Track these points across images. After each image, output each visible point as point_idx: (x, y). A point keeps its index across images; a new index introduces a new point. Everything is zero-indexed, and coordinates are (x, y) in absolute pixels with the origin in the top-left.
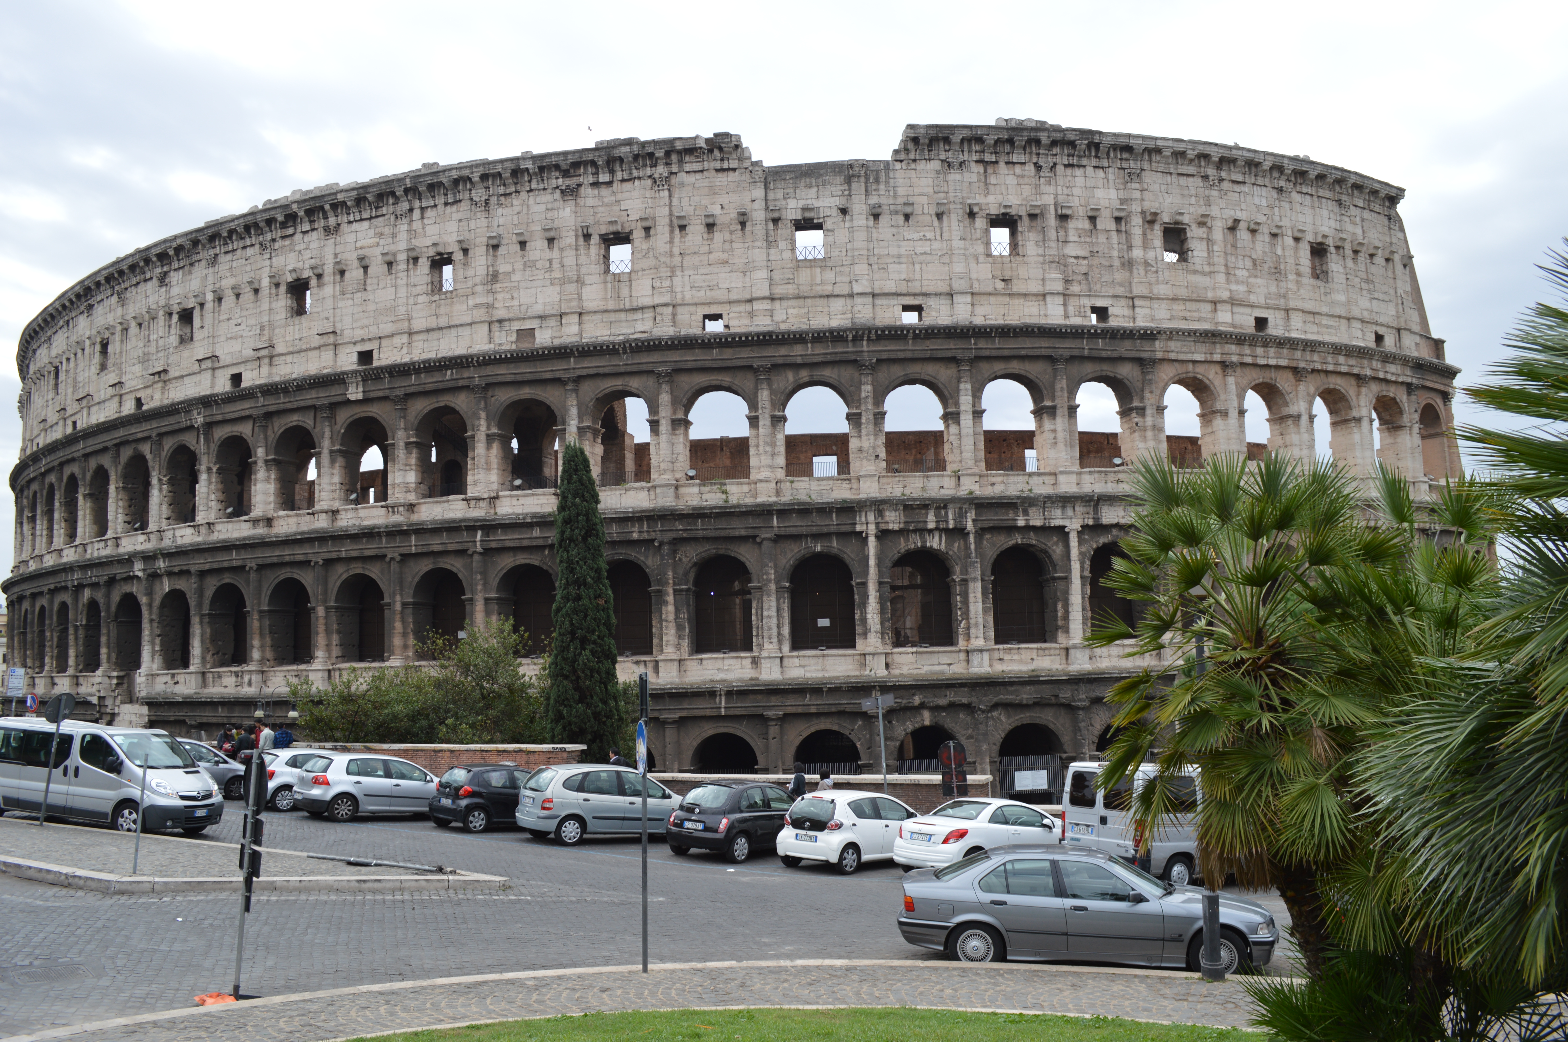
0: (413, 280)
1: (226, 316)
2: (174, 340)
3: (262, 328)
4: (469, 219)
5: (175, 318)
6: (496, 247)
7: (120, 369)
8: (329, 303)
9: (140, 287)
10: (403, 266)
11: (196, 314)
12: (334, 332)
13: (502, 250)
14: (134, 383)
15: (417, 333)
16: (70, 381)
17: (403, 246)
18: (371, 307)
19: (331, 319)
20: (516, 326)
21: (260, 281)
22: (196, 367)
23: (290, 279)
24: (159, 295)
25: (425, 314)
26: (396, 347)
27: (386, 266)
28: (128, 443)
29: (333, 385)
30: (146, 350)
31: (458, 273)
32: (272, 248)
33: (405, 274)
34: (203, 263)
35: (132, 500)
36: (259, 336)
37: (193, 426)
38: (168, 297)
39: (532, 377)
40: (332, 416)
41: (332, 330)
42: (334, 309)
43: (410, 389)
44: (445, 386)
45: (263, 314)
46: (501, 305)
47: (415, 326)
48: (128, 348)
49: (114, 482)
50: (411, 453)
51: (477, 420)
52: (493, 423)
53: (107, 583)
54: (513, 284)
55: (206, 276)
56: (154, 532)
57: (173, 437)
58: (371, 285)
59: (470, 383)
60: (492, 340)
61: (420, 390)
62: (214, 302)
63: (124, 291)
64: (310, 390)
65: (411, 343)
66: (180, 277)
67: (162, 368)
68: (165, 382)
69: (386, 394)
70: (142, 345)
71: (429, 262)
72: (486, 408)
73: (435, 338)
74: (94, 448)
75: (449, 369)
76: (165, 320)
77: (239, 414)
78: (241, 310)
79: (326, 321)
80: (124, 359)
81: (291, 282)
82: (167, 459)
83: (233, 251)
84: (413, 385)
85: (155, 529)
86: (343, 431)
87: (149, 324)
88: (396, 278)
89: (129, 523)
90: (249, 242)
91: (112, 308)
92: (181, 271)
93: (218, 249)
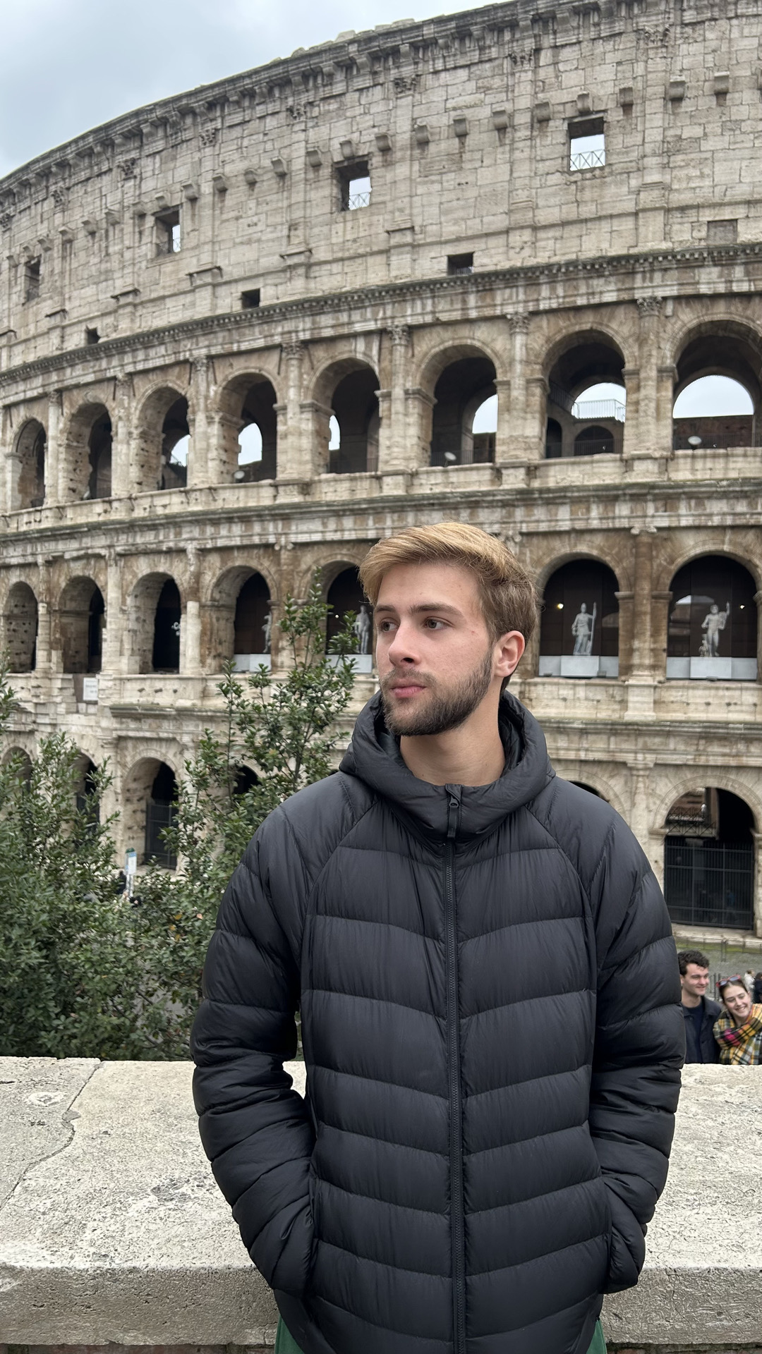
0: (539, 152)
1: (235, 213)
2: (147, 250)
3: (293, 227)
4: (632, 62)
5: (150, 221)
6: (677, 100)
7: (62, 294)
8: (403, 188)
9: (90, 183)
10: (523, 133)
11: (185, 214)
12: (412, 229)
13: (686, 106)
14: (84, 310)
15: (545, 227)
17: (525, 102)
18: (471, 193)
19: (407, 212)
20: (707, 215)
21: (289, 162)
22: (187, 284)
23: (337, 159)
24: (123, 192)
25: (557, 200)
26: (513, 248)
27: (496, 133)
28: (77, 386)
29: (413, 300)
30: (103, 266)
31: (615, 141)
32: (309, 115)
33: (528, 143)
34: (194, 143)
35: (77, 462)
36: (289, 237)
37: (186, 361)
38: (137, 193)
39: (736, 288)
40: (410, 345)
41: (409, 225)
42: (411, 196)
43: (538, 305)
44: (595, 300)
45: (294, 207)
46: (684, 185)
47: (544, 217)
48: (74, 265)
49: (55, 438)
50: (533, 395)
51: (646, 349)
52: (668, 354)
53: (49, 563)
54: (704, 155)
55: (200, 160)
56: (120, 500)
57: (151, 376)
58: (470, 161)
59: (638, 295)
60: (668, 236)
61: (554, 306)
62: (214, 195)
63: (65, 191)
64: (376, 308)
65: (537, 240)
66: (157, 165)
67: (130, 288)
68: (135, 306)
69: (498, 312)
70: (96, 260)
71: (565, 126)
72: (658, 333)
73: (574, 234)
74: (21, 397)
75: (603, 276)
76: (134, 226)
77: (261, 343)
78: (258, 204)
79: (397, 214)
80: (67, 282)
81: (338, 163)
82: (140, 406)
83: (244, 122)
84: (544, 299)
85: (124, 495)
86: (423, 366)
87: (107, 231)
88: (512, 150)
89: (74, 491)
90: (271, 108)
91: (45, 216)
92: (158, 157)
93: (219, 120)
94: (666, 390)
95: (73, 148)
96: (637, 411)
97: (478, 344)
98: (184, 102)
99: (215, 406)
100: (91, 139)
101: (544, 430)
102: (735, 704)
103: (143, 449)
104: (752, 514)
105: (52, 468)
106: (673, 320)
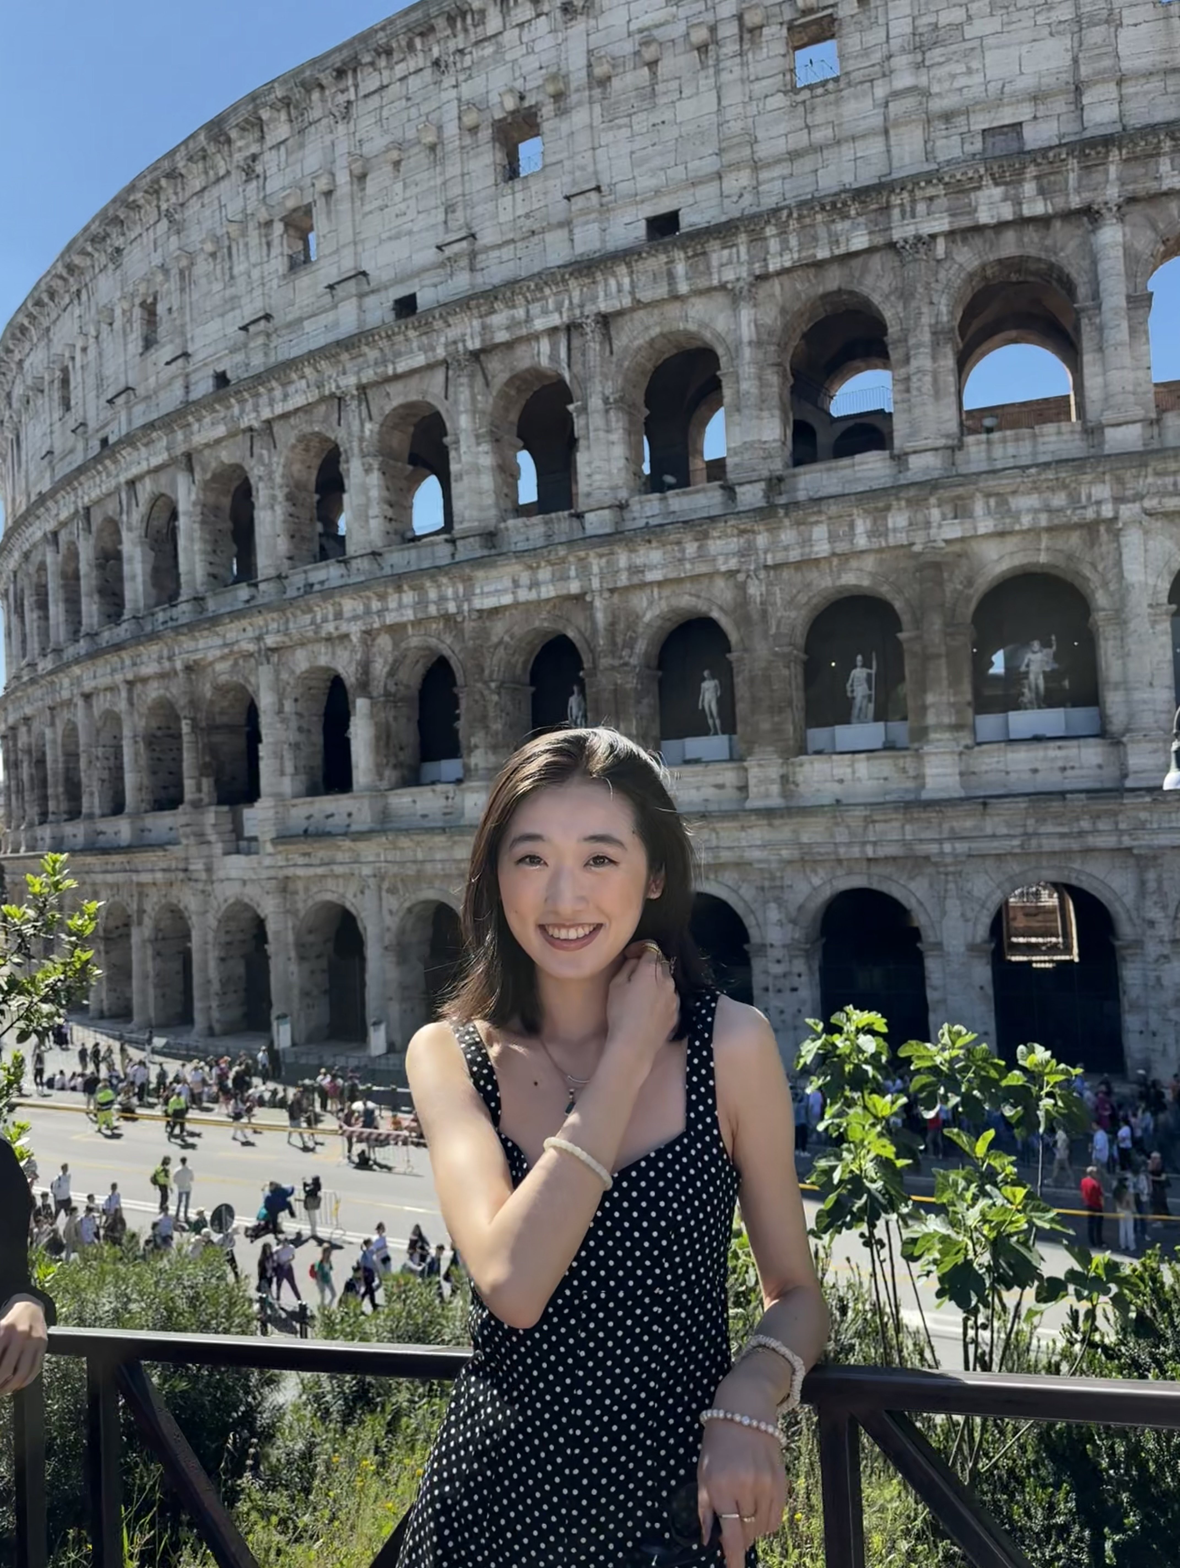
0: (753, 70)
1: (379, 203)
2: (279, 264)
3: (450, 209)
5: (278, 228)
7: (183, 334)
8: (583, 140)
9: (206, 194)
10: (731, 48)
11: (318, 213)
12: (598, 189)
14: (211, 350)
15: (768, 165)
16: (91, 381)
17: (729, 8)
18: (670, 133)
19: (590, 168)
20: (981, 122)
21: (440, 128)
22: (327, 299)
23: (498, 115)
24: (245, 198)
25: (783, 128)
26: (728, 197)
27: (696, 53)
28: (207, 445)
29: (606, 280)
30: (229, 292)
31: (850, 42)
32: (459, 65)
33: (738, 60)
34: (324, 122)
35: (216, 541)
36: (446, 222)
37: (332, 395)
38: (262, 195)
39: (1027, 212)
40: (607, 338)
41: (593, 185)
42: (594, 149)
43: (766, 266)
44: (841, 250)
45: (450, 184)
46: (946, 85)
47: (764, 151)
48: (195, 296)
49: (185, 513)
50: (771, 386)
51: (914, 304)
52: (944, 309)
53: (188, 669)
54: (968, 45)
55: (333, 144)
56: (267, 580)
57: (292, 421)
58: (665, 93)
59: (897, 235)
60: (930, 156)
61: (788, 264)
62: (352, 184)
63: (179, 209)
64: (560, 297)
65: (759, 184)
66: (283, 158)
67: (261, 314)
68: (268, 335)
69: (715, 282)
70: (217, 286)
71: (784, 31)
72: (928, 284)
73: (807, 169)
74: (144, 466)
75: (848, 217)
76: (260, 236)
77: (420, 360)
78: (405, 186)
79: (578, 174)
80: (188, 318)
81: (500, 121)
82: (282, 460)
83: (383, 88)
84: (774, 256)
85: (272, 572)
86: (626, 364)
87: (229, 248)
88: (718, 72)
89: (215, 576)
90: (412, 63)
91: (159, 243)
92: (283, 148)
93: (352, 90)
94: (945, 356)
95: (183, 151)
96: (908, 390)
97: (692, 327)
98: (308, 73)
99: (372, 449)
100: (202, 137)
101: (789, 432)
102: (1073, 768)
103: (291, 515)
104: (1075, 509)
105: (185, 548)
106: (947, 265)
